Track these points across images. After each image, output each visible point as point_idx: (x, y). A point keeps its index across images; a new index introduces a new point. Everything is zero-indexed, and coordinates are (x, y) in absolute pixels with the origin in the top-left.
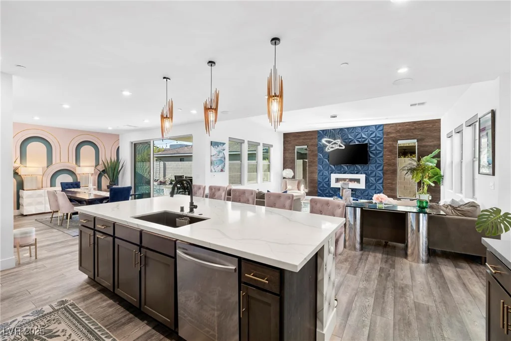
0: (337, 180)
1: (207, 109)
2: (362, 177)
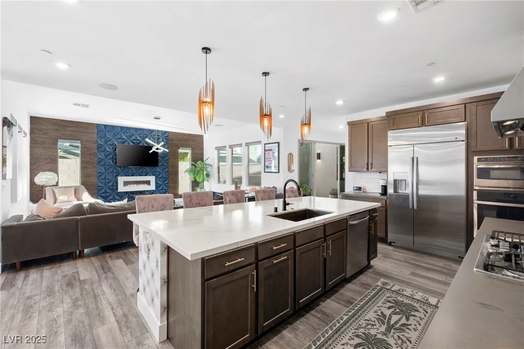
0: (126, 183)
2: (152, 179)
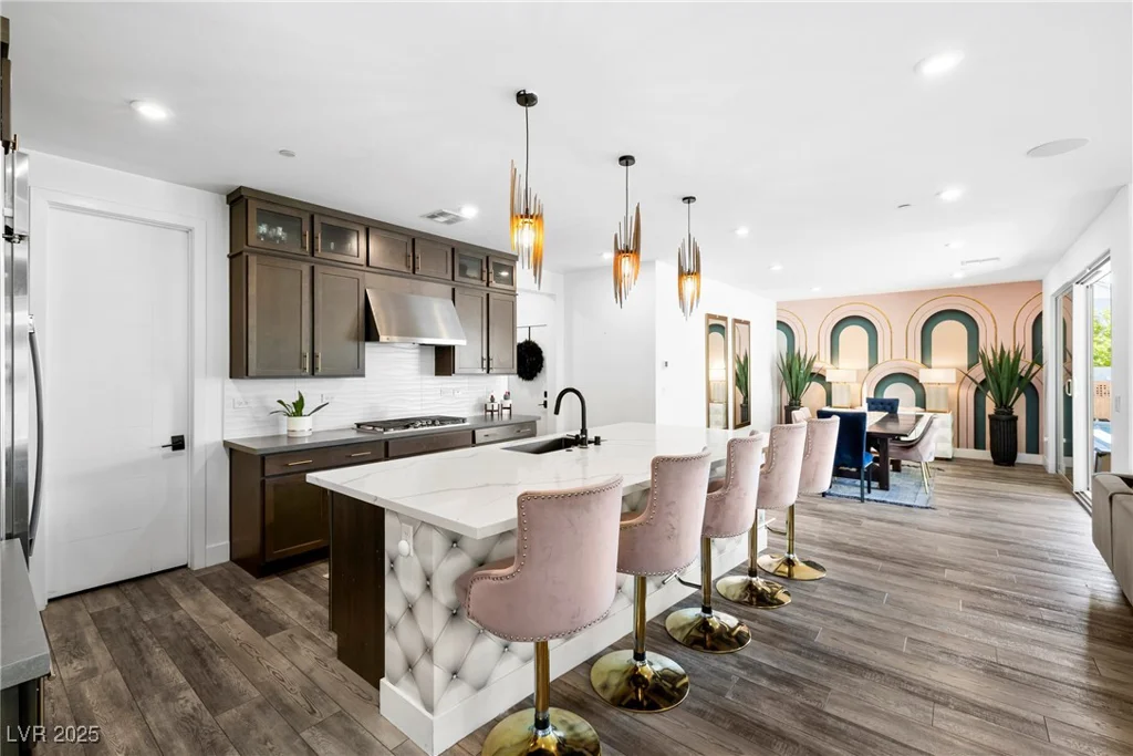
1: (621, 252)
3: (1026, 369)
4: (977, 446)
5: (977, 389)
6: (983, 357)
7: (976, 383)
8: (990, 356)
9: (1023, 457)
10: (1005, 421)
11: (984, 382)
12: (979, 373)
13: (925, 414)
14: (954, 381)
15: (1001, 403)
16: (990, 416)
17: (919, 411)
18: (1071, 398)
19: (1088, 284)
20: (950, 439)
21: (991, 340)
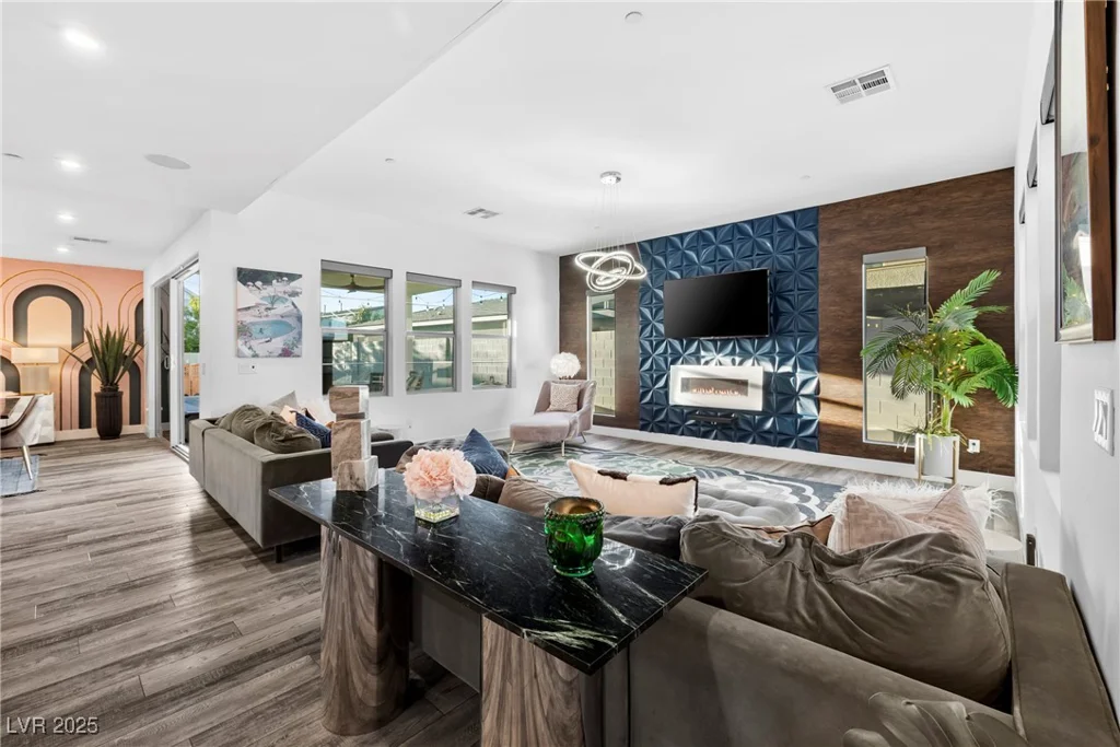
0: (687, 384)
3: (130, 349)
4: (82, 426)
5: (83, 368)
6: (89, 336)
7: (82, 362)
8: (96, 336)
9: (127, 429)
10: (110, 396)
11: (90, 362)
12: (85, 352)
13: (22, 398)
14: (57, 361)
15: (108, 380)
16: (96, 395)
17: (11, 395)
18: (168, 370)
19: (180, 279)
20: (52, 421)
21: (96, 321)
